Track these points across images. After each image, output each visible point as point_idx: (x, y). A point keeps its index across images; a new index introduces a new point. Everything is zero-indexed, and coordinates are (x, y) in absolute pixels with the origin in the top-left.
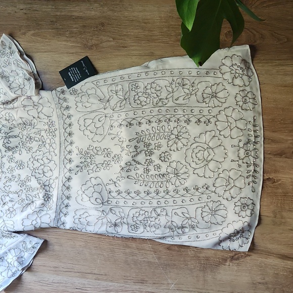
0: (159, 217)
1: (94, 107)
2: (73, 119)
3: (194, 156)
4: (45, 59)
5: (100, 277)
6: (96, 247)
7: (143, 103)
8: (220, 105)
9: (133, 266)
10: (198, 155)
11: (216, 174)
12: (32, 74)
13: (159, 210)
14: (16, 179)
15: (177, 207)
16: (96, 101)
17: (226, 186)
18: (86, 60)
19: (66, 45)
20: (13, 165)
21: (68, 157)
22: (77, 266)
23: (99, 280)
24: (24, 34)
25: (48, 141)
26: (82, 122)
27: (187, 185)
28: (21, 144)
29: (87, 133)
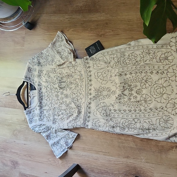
0: (136, 123)
1: (102, 66)
2: (92, 73)
3: (155, 92)
4: (78, 43)
5: (106, 154)
6: (104, 138)
7: (128, 64)
9: (122, 149)
10: (157, 91)
11: (167, 101)
12: (72, 50)
13: (136, 120)
14: (65, 103)
15: (146, 119)
16: (103, 63)
17: (173, 107)
18: (99, 42)
19: (88, 35)
20: (63, 96)
21: (90, 92)
22: (94, 148)
23: (105, 155)
24: (68, 30)
25: (80, 84)
26: (96, 74)
27: (151, 107)
28: (67, 86)
29: (99, 79)
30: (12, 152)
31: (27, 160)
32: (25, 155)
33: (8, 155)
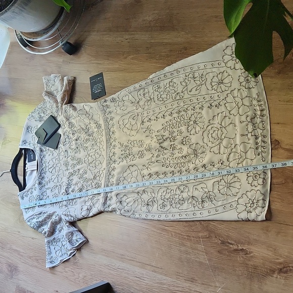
0: (182, 194)
1: (129, 109)
2: (114, 120)
3: (210, 136)
7: (165, 99)
8: (227, 89)
10: (214, 135)
11: (229, 150)
13: (182, 188)
14: (76, 174)
15: (197, 183)
16: (130, 105)
17: (239, 159)
20: (75, 162)
25: (99, 140)
26: (121, 123)
27: (204, 162)
28: (80, 145)
29: (125, 130)
30: (13, 249)
31: (32, 266)
32: (30, 257)
33: (5, 254)
